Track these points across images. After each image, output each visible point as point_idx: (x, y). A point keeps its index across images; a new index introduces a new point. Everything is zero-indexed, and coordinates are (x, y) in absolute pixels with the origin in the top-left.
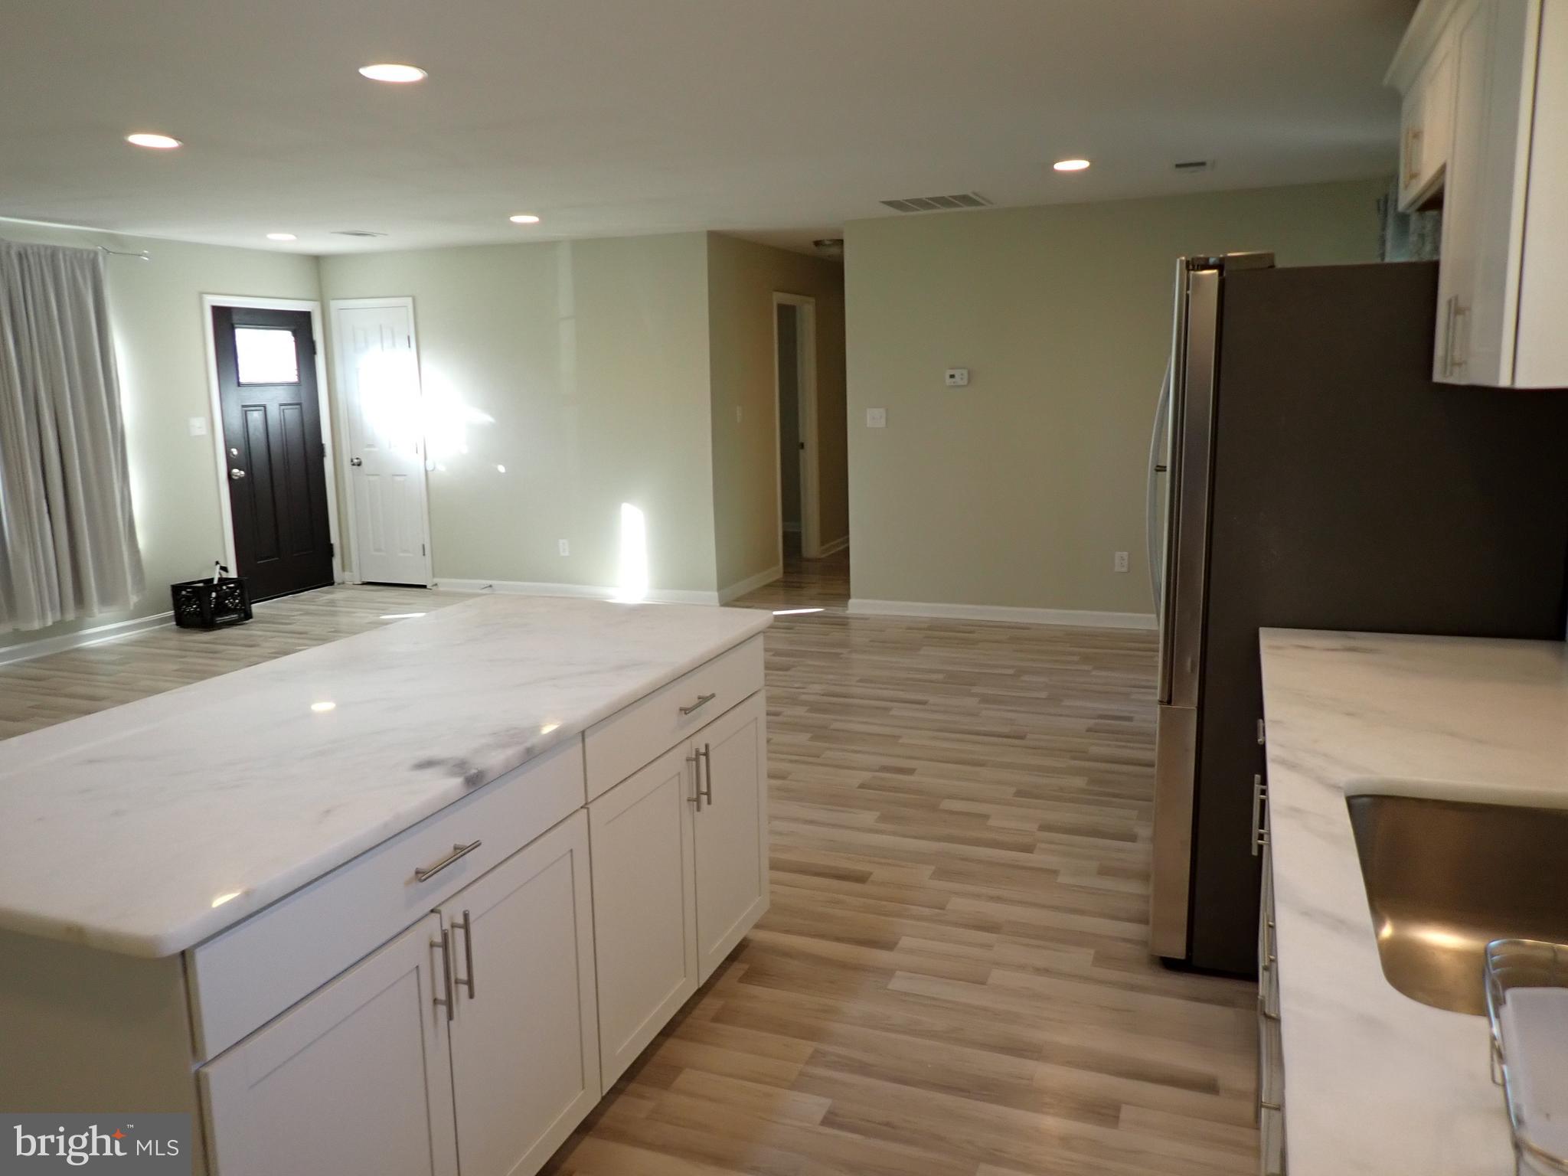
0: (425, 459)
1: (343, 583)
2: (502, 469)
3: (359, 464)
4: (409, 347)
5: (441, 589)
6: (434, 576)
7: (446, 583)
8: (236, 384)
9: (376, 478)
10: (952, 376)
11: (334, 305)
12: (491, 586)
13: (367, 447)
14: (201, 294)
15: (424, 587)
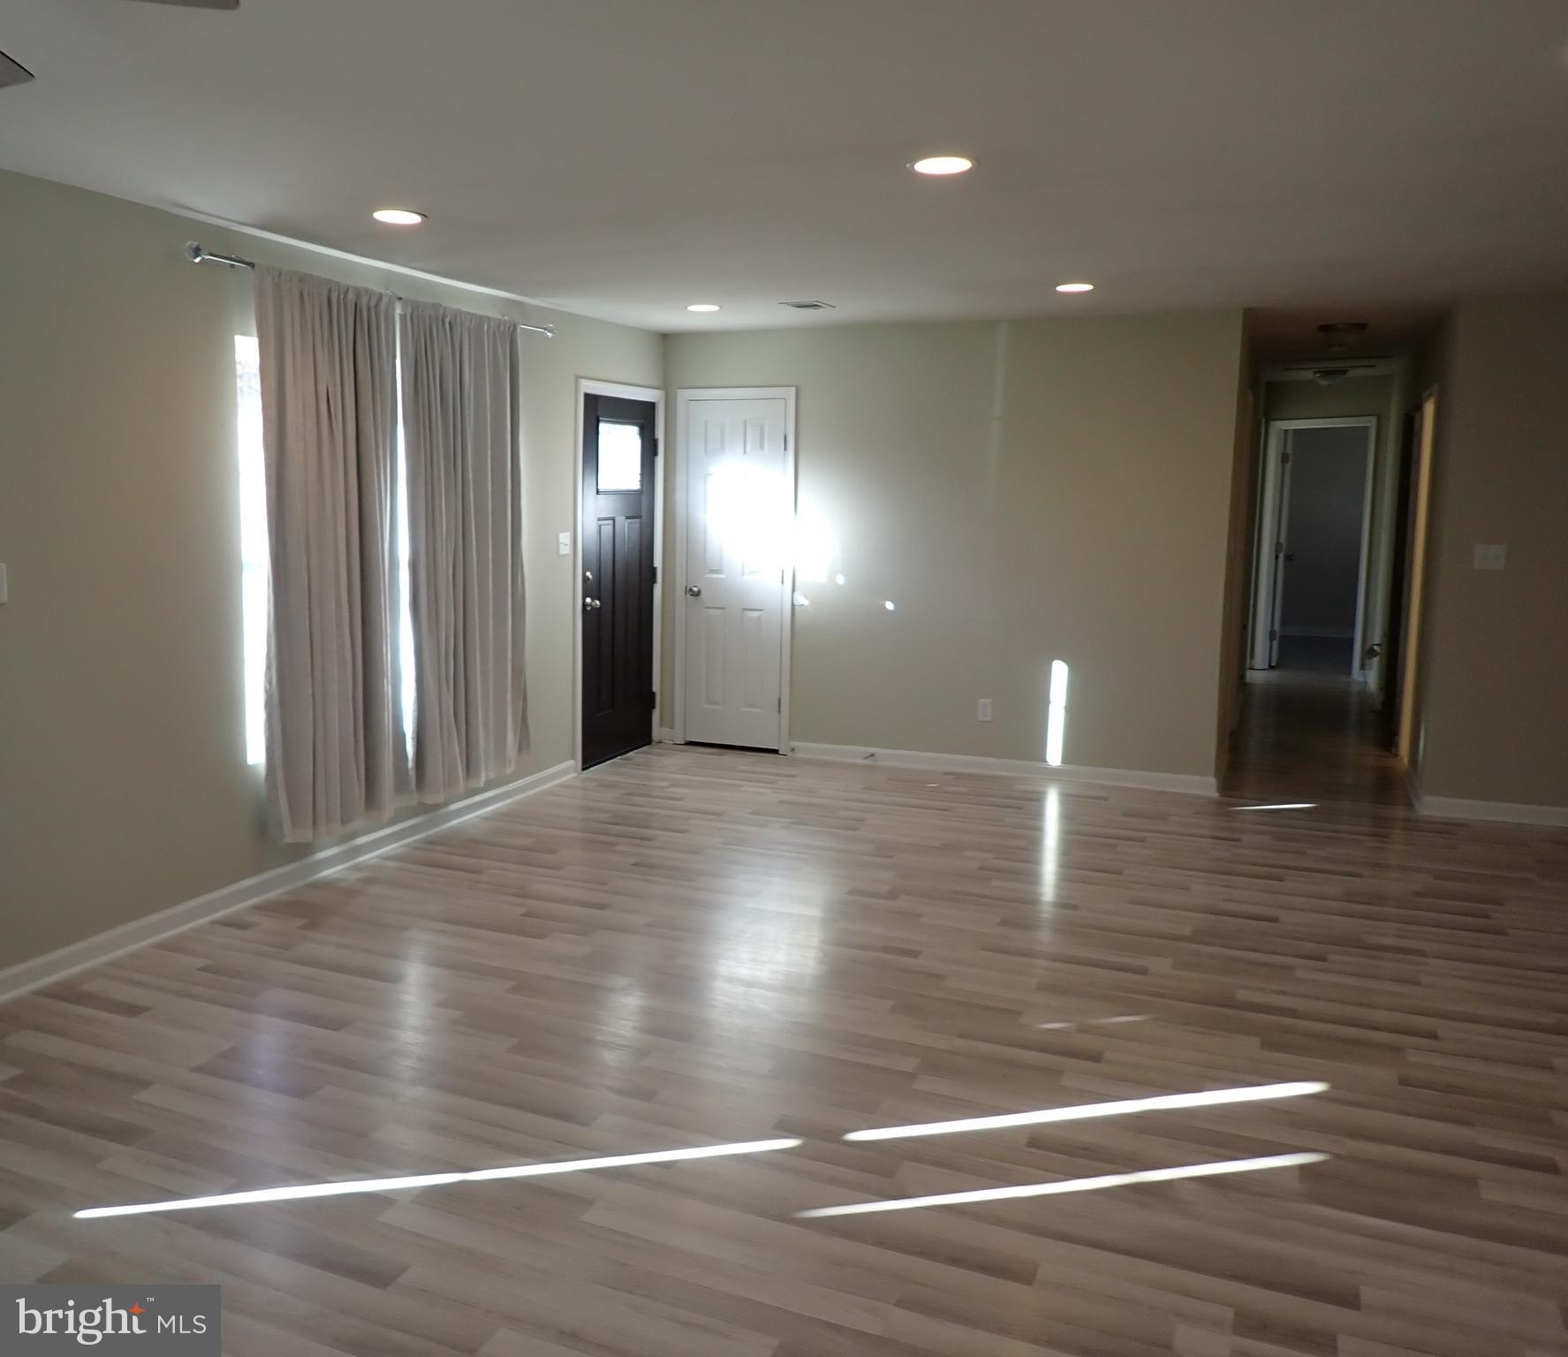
0: (793, 591)
1: (660, 742)
2: (890, 606)
3: (697, 594)
4: (785, 449)
5: (799, 755)
6: (791, 738)
7: (807, 749)
8: (595, 491)
9: (718, 612)
11: (683, 395)
12: (872, 755)
13: (709, 573)
14: (578, 378)
15: (775, 752)
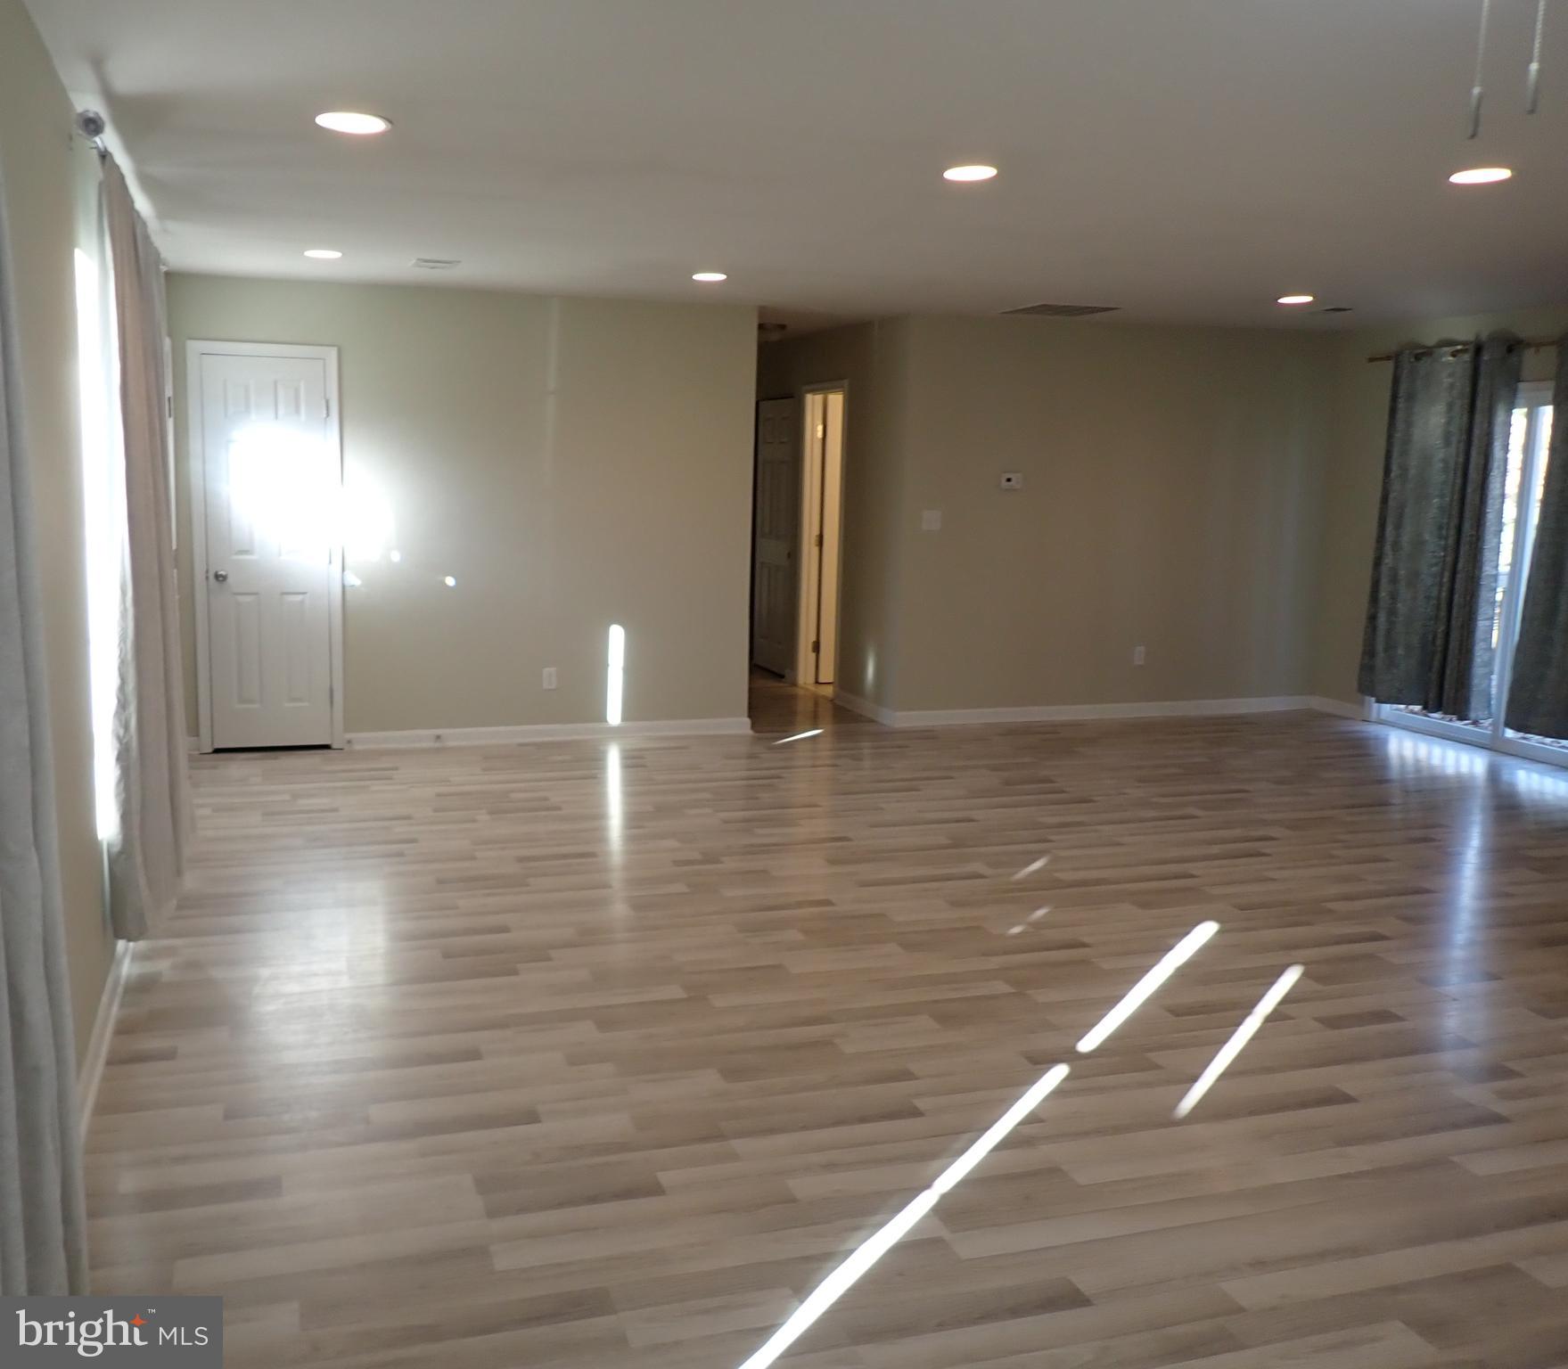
0: (343, 570)
3: (223, 579)
4: (327, 414)
6: (345, 731)
10: (1009, 480)
12: (439, 737)
13: (238, 554)
15: (327, 747)
